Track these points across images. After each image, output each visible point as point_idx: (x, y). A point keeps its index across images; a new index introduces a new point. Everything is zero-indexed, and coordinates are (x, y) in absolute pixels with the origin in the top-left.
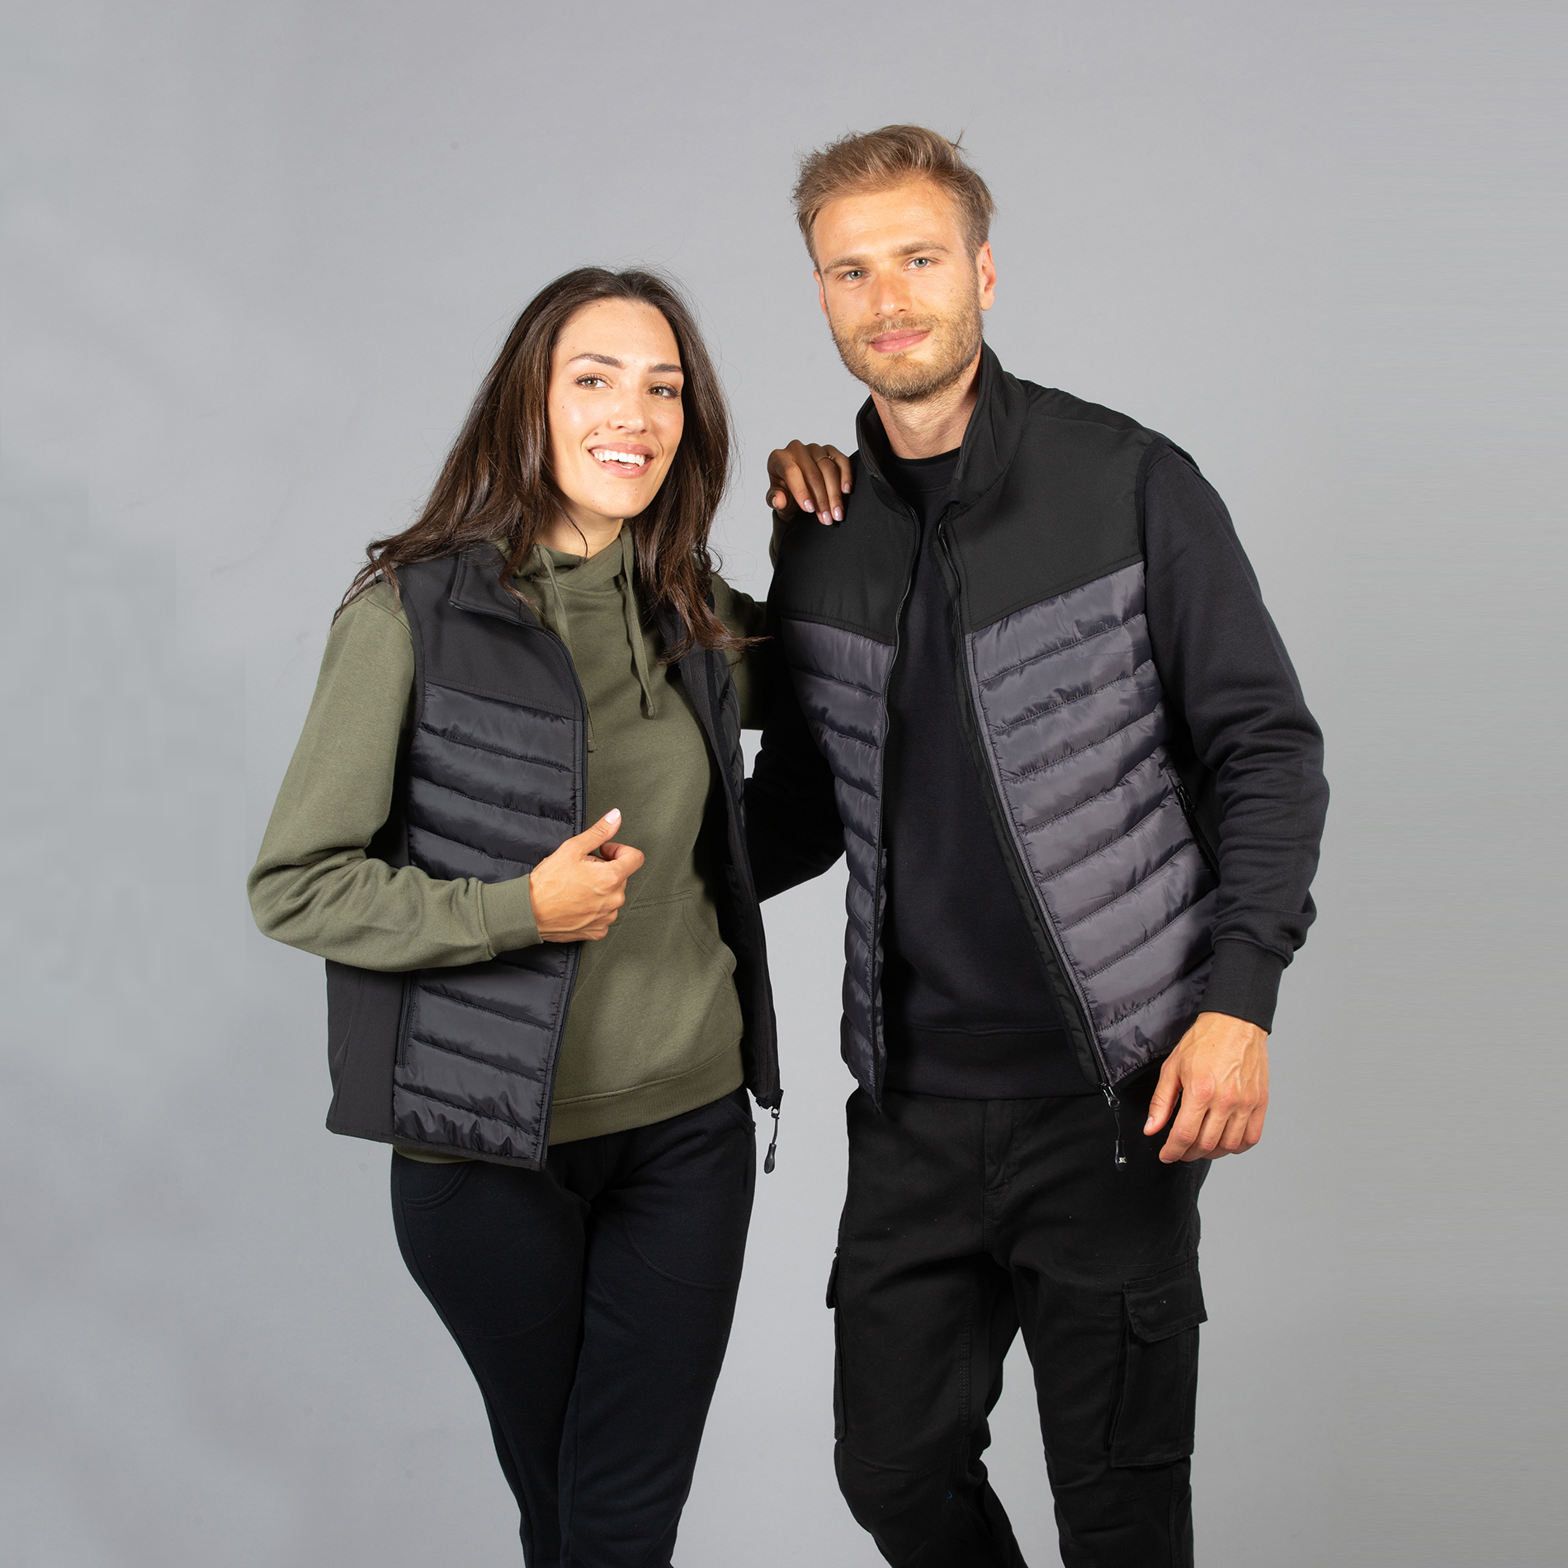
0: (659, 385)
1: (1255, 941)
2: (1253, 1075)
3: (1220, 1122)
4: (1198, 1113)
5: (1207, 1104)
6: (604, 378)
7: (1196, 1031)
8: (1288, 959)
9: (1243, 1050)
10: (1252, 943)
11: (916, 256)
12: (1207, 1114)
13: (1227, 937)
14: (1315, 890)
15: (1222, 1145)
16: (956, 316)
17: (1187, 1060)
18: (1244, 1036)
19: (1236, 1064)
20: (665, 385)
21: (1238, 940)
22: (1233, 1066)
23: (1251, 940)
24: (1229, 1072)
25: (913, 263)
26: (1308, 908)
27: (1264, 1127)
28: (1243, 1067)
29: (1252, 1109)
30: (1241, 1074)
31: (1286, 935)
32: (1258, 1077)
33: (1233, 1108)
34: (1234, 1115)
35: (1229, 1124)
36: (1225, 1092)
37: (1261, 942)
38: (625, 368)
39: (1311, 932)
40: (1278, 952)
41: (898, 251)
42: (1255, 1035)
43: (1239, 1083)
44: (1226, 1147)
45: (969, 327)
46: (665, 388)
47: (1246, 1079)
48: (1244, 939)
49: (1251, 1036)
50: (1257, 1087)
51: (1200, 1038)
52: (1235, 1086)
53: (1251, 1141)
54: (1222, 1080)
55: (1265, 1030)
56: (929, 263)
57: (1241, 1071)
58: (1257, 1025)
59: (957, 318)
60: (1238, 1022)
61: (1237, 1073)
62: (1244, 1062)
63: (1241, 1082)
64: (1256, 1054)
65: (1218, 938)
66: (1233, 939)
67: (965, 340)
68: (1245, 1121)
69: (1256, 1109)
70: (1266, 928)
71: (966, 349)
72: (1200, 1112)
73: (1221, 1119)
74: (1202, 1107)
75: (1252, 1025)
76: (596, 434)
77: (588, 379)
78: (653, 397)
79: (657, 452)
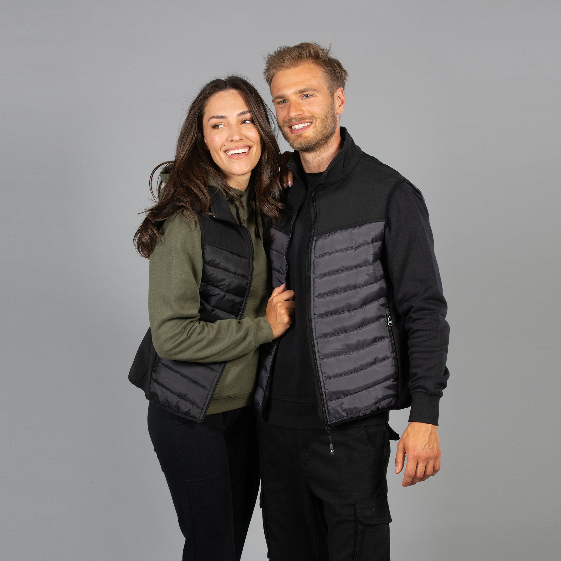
0: (245, 119)
1: (426, 391)
2: (433, 445)
3: (423, 466)
4: (414, 464)
5: (417, 460)
6: (221, 124)
7: (409, 430)
8: (441, 395)
9: (428, 436)
10: (425, 392)
11: (304, 94)
12: (417, 464)
13: (416, 391)
14: (448, 365)
15: (426, 474)
16: (323, 116)
17: (406, 443)
18: (427, 430)
19: (426, 442)
20: (248, 119)
21: (420, 392)
22: (425, 443)
23: (425, 391)
24: (423, 446)
25: (304, 97)
26: (446, 373)
27: (441, 463)
28: (429, 443)
29: (435, 458)
30: (428, 446)
31: (439, 385)
32: (435, 446)
33: (427, 460)
34: (428, 462)
35: (427, 466)
36: (423, 454)
37: (429, 392)
39: (449, 382)
40: (436, 394)
41: (297, 92)
42: (432, 429)
43: (428, 450)
44: (428, 475)
45: (329, 121)
47: (431, 447)
48: (422, 391)
49: (430, 430)
50: (436, 449)
51: (410, 433)
52: (427, 452)
53: (437, 470)
54: (421, 450)
55: (436, 425)
56: (310, 96)
57: (428, 445)
58: (432, 424)
59: (323, 117)
60: (424, 425)
61: (427, 446)
62: (429, 441)
63: (429, 449)
64: (433, 436)
65: (412, 391)
66: (418, 392)
67: (327, 126)
68: (433, 464)
69: (436, 458)
70: (430, 385)
71: (328, 130)
72: (415, 464)
73: (423, 465)
74: (415, 462)
75: (430, 425)
76: (224, 146)
77: (216, 126)
78: (243, 125)
79: (252, 145)
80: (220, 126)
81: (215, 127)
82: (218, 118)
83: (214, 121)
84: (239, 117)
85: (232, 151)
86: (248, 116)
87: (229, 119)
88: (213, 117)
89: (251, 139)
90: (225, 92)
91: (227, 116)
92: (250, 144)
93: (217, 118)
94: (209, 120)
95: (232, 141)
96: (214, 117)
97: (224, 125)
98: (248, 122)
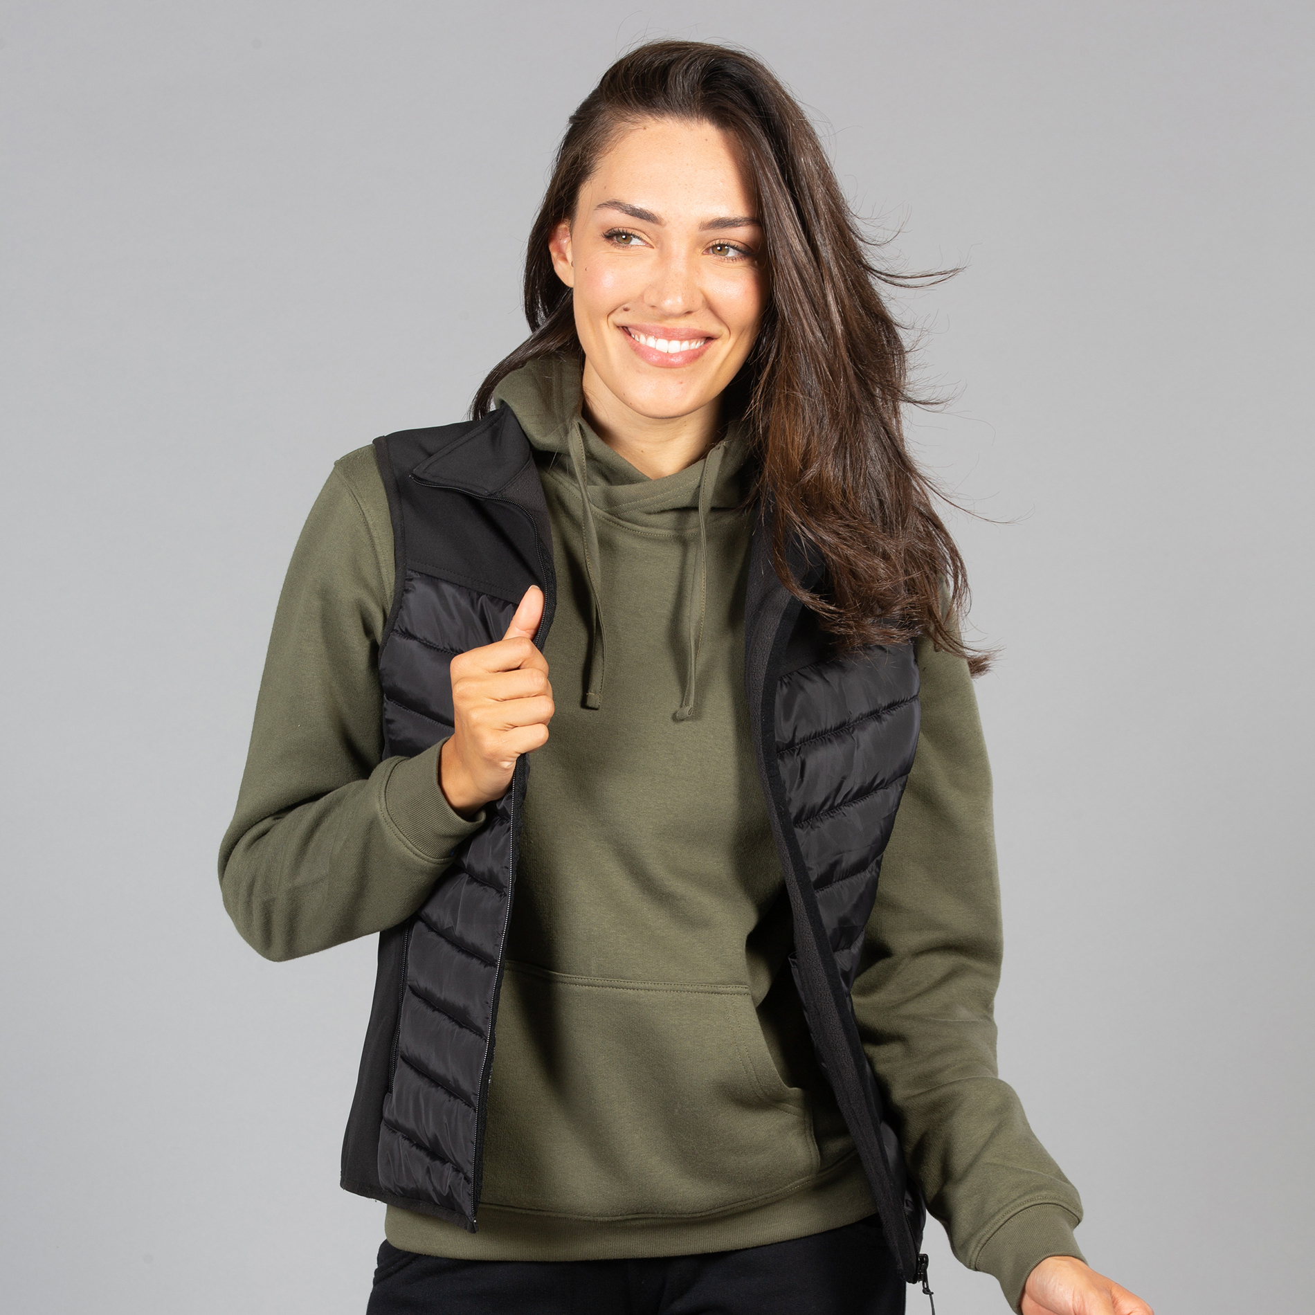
0: (726, 242)
6: (637, 233)
20: (733, 243)
46: (733, 247)
76: (626, 310)
77: (619, 234)
78: (712, 258)
79: (720, 334)
80: (635, 241)
81: (616, 236)
82: (631, 214)
83: (618, 219)
84: (704, 232)
85: (646, 338)
86: (742, 234)
87: (667, 228)
88: (615, 204)
89: (723, 315)
91: (666, 220)
92: (713, 327)
93: (627, 212)
94: (600, 206)
96: (620, 204)
97: (648, 240)
98: (732, 253)
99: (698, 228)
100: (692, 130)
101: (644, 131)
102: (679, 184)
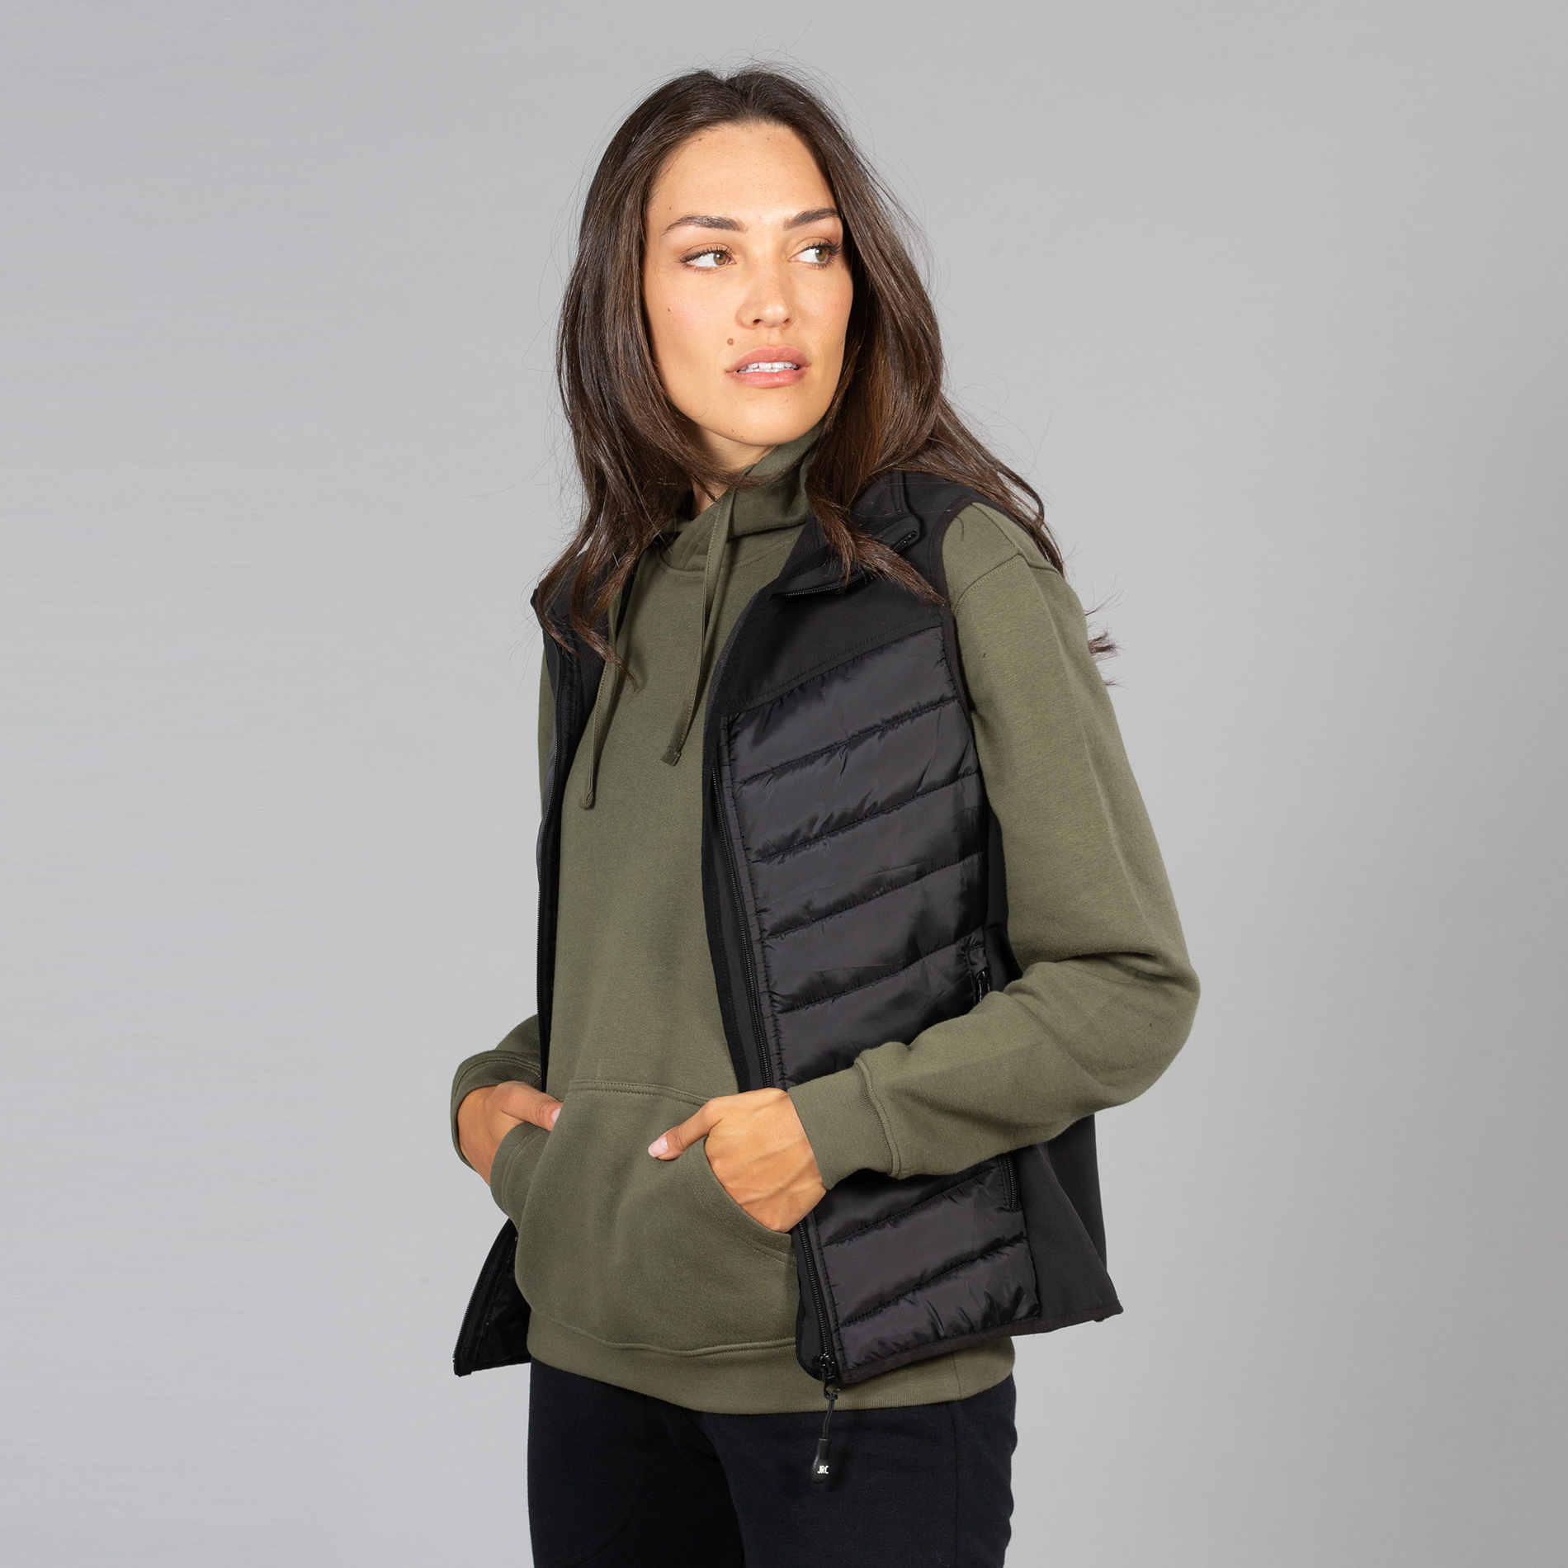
38: (747, 230)
76: (731, 345)
77: (698, 254)
81: (695, 257)
82: (710, 226)
83: (690, 235)
84: (790, 231)
86: (829, 227)
87: (750, 233)
88: (688, 220)
90: (739, 128)
91: (745, 223)
93: (704, 225)
94: (669, 228)
95: (757, 321)
96: (695, 218)
99: (782, 227)
100: (751, 131)
101: (700, 142)
102: (753, 186)
